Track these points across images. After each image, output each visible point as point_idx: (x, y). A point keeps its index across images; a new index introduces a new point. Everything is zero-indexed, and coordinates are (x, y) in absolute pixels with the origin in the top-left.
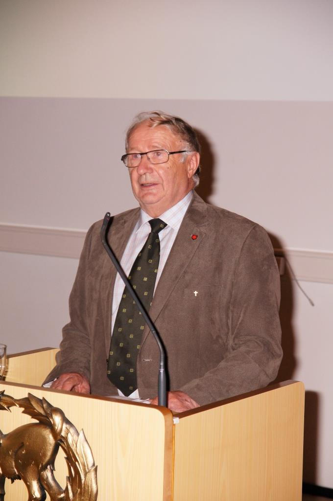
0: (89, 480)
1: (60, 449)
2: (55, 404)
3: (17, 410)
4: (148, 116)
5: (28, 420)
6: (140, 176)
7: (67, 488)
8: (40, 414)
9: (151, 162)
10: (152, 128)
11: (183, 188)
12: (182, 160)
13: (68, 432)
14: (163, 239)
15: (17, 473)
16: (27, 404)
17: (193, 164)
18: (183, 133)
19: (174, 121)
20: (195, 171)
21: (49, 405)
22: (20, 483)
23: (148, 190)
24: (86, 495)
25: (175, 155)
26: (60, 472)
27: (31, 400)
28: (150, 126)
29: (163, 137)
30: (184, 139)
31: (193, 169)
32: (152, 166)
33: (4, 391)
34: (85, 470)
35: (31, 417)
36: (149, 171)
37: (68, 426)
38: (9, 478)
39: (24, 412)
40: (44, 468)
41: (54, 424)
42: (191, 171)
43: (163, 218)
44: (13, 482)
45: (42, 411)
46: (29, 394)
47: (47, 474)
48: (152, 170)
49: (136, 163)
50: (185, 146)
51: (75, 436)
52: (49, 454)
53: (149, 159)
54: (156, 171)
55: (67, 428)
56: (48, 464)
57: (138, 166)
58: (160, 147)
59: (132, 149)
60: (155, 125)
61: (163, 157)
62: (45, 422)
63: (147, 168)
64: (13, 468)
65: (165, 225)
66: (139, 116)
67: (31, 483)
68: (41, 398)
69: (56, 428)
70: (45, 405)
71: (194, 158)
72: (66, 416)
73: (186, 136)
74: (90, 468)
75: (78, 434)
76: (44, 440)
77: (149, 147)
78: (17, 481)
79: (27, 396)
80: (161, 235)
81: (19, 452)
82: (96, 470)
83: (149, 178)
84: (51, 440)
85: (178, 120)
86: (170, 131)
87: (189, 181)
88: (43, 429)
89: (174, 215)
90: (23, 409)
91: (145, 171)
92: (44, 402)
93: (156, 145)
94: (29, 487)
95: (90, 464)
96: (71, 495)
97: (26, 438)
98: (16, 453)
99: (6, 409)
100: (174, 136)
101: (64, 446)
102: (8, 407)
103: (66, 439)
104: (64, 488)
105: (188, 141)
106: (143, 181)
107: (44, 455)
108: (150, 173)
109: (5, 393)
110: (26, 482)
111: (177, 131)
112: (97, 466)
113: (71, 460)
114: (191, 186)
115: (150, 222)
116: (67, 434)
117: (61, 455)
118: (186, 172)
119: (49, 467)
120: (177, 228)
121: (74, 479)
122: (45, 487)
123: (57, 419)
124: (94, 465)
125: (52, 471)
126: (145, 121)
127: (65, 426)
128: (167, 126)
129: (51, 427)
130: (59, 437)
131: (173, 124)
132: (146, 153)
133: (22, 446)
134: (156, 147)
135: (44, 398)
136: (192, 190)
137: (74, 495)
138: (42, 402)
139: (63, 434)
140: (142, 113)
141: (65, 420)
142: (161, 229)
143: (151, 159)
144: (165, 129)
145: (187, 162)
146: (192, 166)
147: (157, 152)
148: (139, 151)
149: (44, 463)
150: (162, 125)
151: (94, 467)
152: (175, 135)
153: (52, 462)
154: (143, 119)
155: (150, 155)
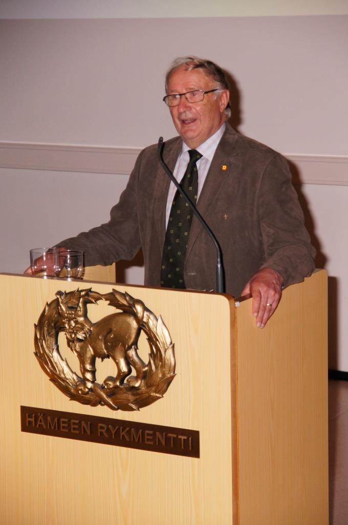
0: (168, 355)
1: (142, 332)
2: (136, 297)
3: (103, 303)
4: (184, 61)
5: (113, 310)
6: (180, 114)
7: (150, 362)
8: (124, 305)
9: (188, 101)
10: (188, 72)
11: (216, 122)
12: (215, 98)
13: (149, 317)
14: (199, 168)
15: (106, 353)
16: (112, 298)
17: (224, 99)
18: (215, 74)
19: (206, 64)
20: (225, 106)
21: (131, 298)
22: (109, 361)
23: (189, 127)
24: (166, 367)
25: (210, 94)
26: (144, 350)
27: (115, 294)
28: (186, 70)
29: (197, 79)
30: (216, 80)
31: (224, 104)
32: (190, 105)
33: (91, 288)
34: (164, 347)
35: (115, 308)
36: (188, 109)
37: (148, 313)
38: (99, 358)
39: (109, 304)
40: (130, 348)
41: (137, 312)
42: (223, 106)
43: (200, 150)
44: (102, 360)
45: (125, 303)
46: (113, 290)
47: (132, 353)
48: (190, 108)
49: (176, 102)
50: (217, 85)
51: (155, 321)
52: (133, 336)
53: (187, 99)
54: (194, 108)
55: (147, 315)
56: (133, 344)
57: (178, 105)
58: (196, 89)
59: (172, 91)
60: (190, 69)
61: (199, 96)
62: (129, 310)
63: (186, 107)
64: (103, 349)
65: (201, 156)
66: (175, 62)
67: (119, 360)
68: (124, 293)
69: (139, 315)
70: (127, 298)
71: (224, 95)
72: (146, 305)
73: (217, 77)
74: (168, 346)
75: (157, 320)
76: (129, 325)
77: (186, 89)
78: (106, 360)
79: (111, 291)
80: (198, 163)
81: (108, 337)
82: (173, 347)
83: (189, 115)
84: (134, 324)
85: (210, 63)
86: (203, 73)
87: (221, 115)
88: (128, 317)
89: (209, 147)
90: (108, 302)
91: (185, 109)
92: (126, 295)
93: (192, 87)
94: (118, 364)
95: (169, 343)
96: (153, 367)
97: (113, 325)
98: (105, 337)
99: (93, 303)
100: (206, 78)
101: (145, 329)
102: (96, 301)
103: (147, 323)
104: (147, 363)
105: (219, 81)
106: (183, 117)
107: (130, 337)
108: (189, 111)
109: (92, 290)
110: (115, 359)
111: (209, 73)
112: (174, 344)
113: (152, 340)
114: (224, 119)
115: (189, 152)
116: (148, 320)
117: (143, 337)
118: (218, 107)
119: (133, 347)
120: (211, 159)
121: (156, 355)
122: (131, 362)
123: (139, 308)
124: (171, 343)
125: (136, 349)
126: (182, 65)
127: (146, 313)
128: (201, 70)
129: (135, 315)
130: (141, 323)
131: (206, 67)
132: (184, 94)
133: (110, 331)
134: (192, 89)
135: (126, 292)
136: (225, 122)
137: (156, 368)
138: (125, 295)
139: (145, 320)
140: (178, 59)
141: (145, 309)
142: (198, 159)
143: (189, 99)
144: (199, 73)
145: (220, 98)
146: (223, 101)
147: (193, 92)
148: (178, 92)
149: (130, 344)
150: (196, 69)
151: (172, 345)
152: (207, 76)
153: (135, 343)
154: (180, 63)
155: (188, 96)
